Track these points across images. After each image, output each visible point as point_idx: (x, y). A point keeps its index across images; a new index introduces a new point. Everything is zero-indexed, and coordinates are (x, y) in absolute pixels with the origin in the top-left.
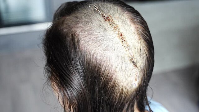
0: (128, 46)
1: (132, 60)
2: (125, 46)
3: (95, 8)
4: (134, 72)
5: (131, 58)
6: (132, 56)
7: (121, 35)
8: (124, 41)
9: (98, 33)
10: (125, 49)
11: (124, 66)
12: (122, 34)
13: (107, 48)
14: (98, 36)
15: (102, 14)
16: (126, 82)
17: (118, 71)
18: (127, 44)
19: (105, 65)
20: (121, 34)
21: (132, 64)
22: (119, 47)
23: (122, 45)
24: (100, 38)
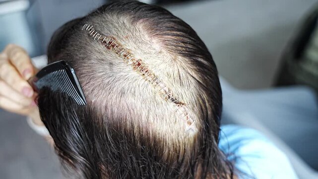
0: (155, 78)
1: (169, 97)
2: (150, 79)
3: (91, 30)
4: (181, 114)
5: (167, 96)
6: (167, 91)
7: (139, 64)
8: (146, 72)
9: (102, 74)
10: (151, 84)
11: (159, 111)
12: (140, 62)
13: (122, 93)
14: (103, 78)
15: (101, 38)
16: (174, 133)
17: (152, 121)
18: (153, 76)
19: (129, 119)
20: (137, 63)
21: (173, 104)
22: (141, 85)
23: (144, 80)
24: (107, 81)
